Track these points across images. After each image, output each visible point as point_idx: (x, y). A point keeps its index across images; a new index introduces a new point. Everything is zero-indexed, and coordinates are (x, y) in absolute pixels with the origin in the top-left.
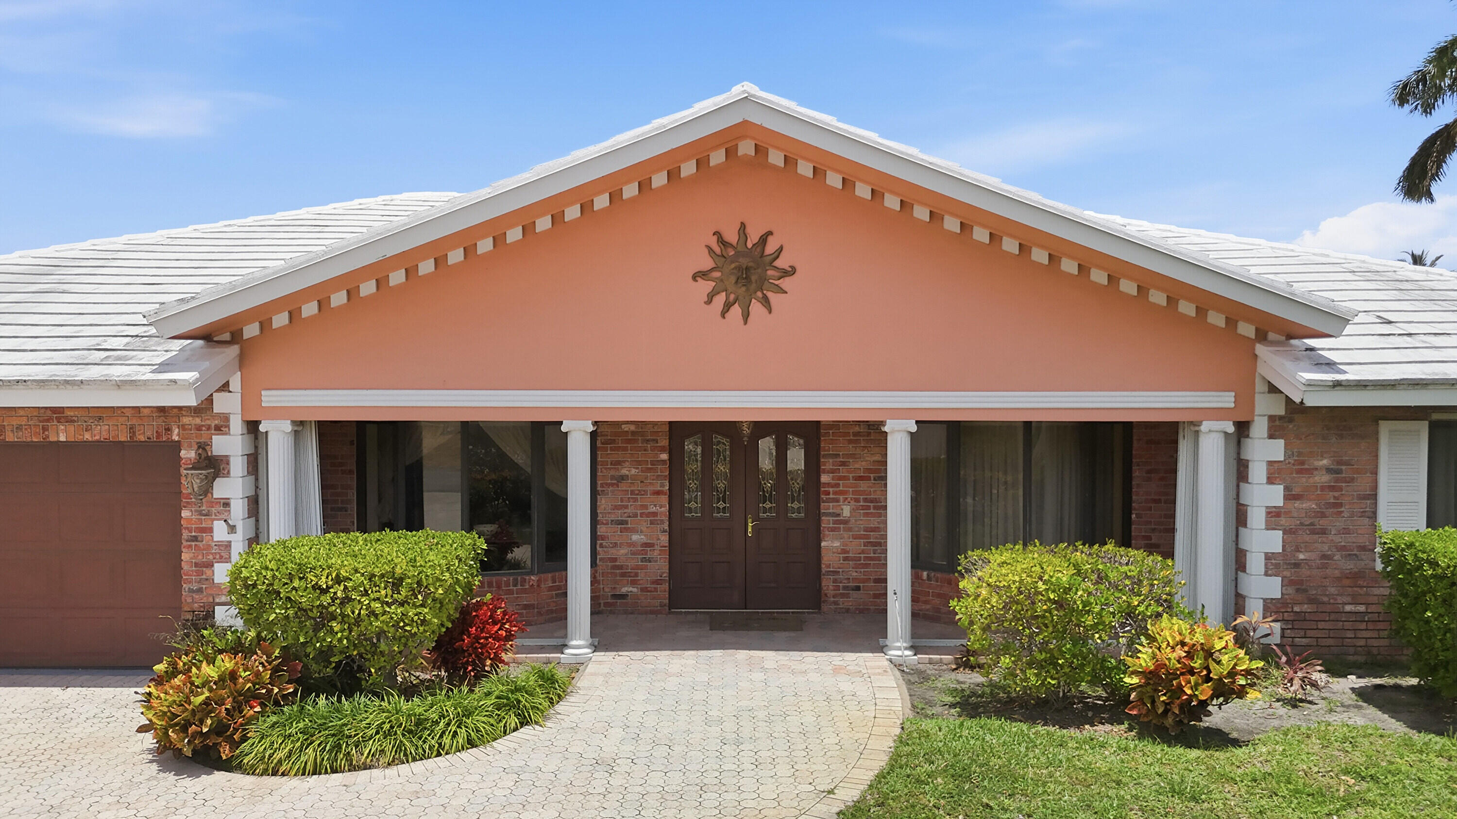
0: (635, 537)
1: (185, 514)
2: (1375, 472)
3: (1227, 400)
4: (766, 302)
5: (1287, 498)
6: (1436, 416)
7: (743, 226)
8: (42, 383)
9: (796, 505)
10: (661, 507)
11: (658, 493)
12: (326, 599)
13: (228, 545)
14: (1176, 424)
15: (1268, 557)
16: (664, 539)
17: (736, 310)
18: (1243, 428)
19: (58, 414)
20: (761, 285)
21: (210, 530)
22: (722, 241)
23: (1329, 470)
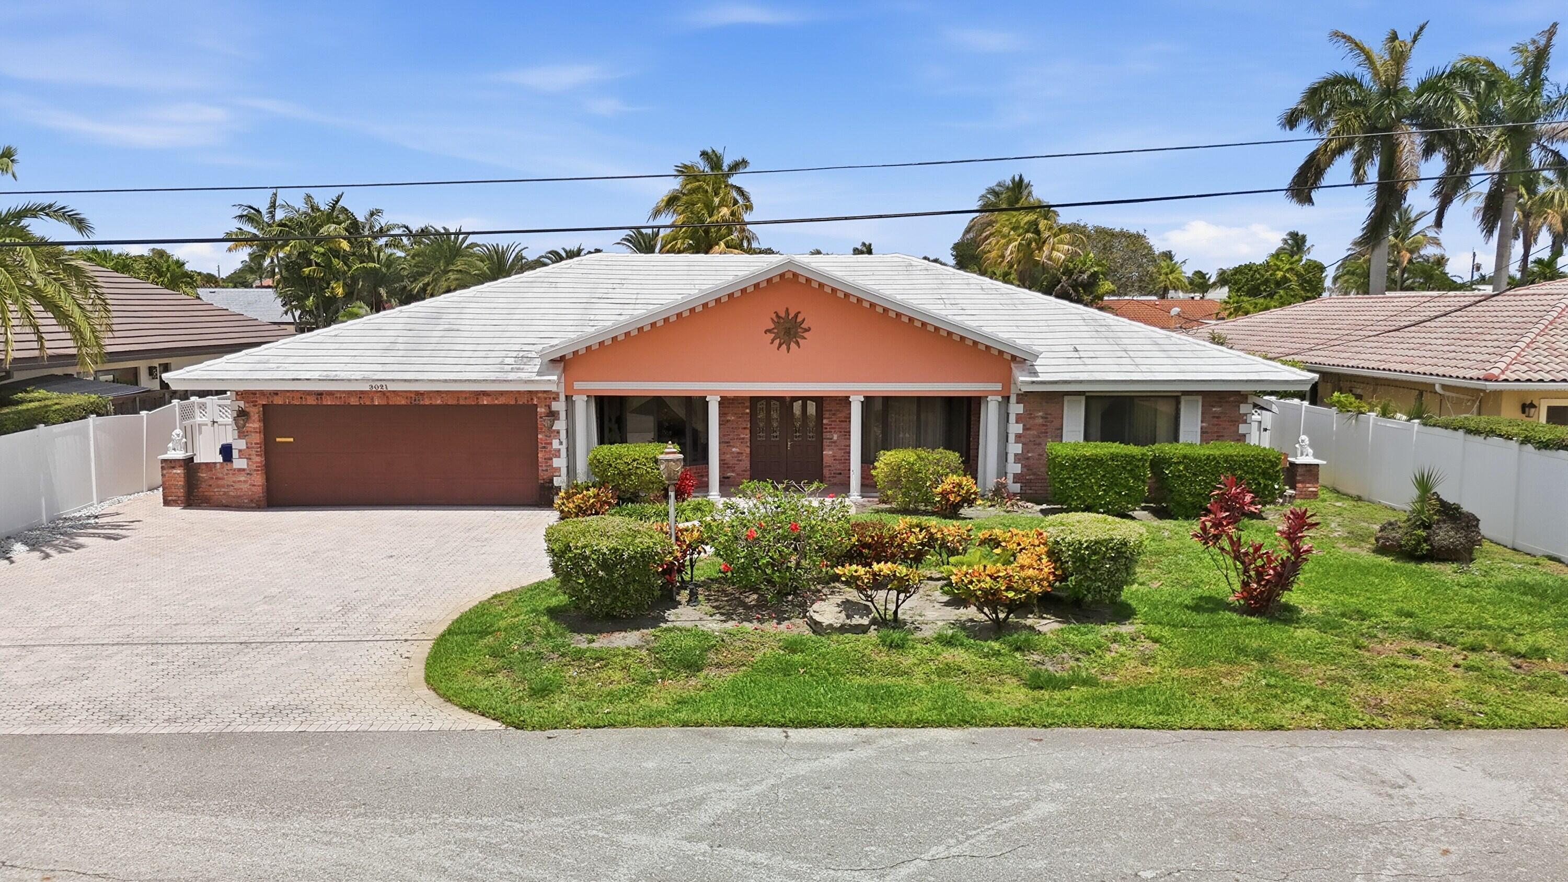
0: (734, 450)
1: (540, 436)
2: (1062, 418)
3: (998, 387)
4: (798, 343)
5: (1024, 429)
6: (1087, 394)
7: (787, 309)
8: (494, 381)
9: (811, 434)
10: (746, 435)
11: (745, 428)
12: (630, 467)
13: (559, 450)
14: (980, 397)
15: (1016, 455)
16: (748, 450)
17: (784, 347)
18: (1007, 399)
19: (485, 393)
20: (796, 335)
21: (551, 444)
22: (778, 316)
23: (1042, 417)
